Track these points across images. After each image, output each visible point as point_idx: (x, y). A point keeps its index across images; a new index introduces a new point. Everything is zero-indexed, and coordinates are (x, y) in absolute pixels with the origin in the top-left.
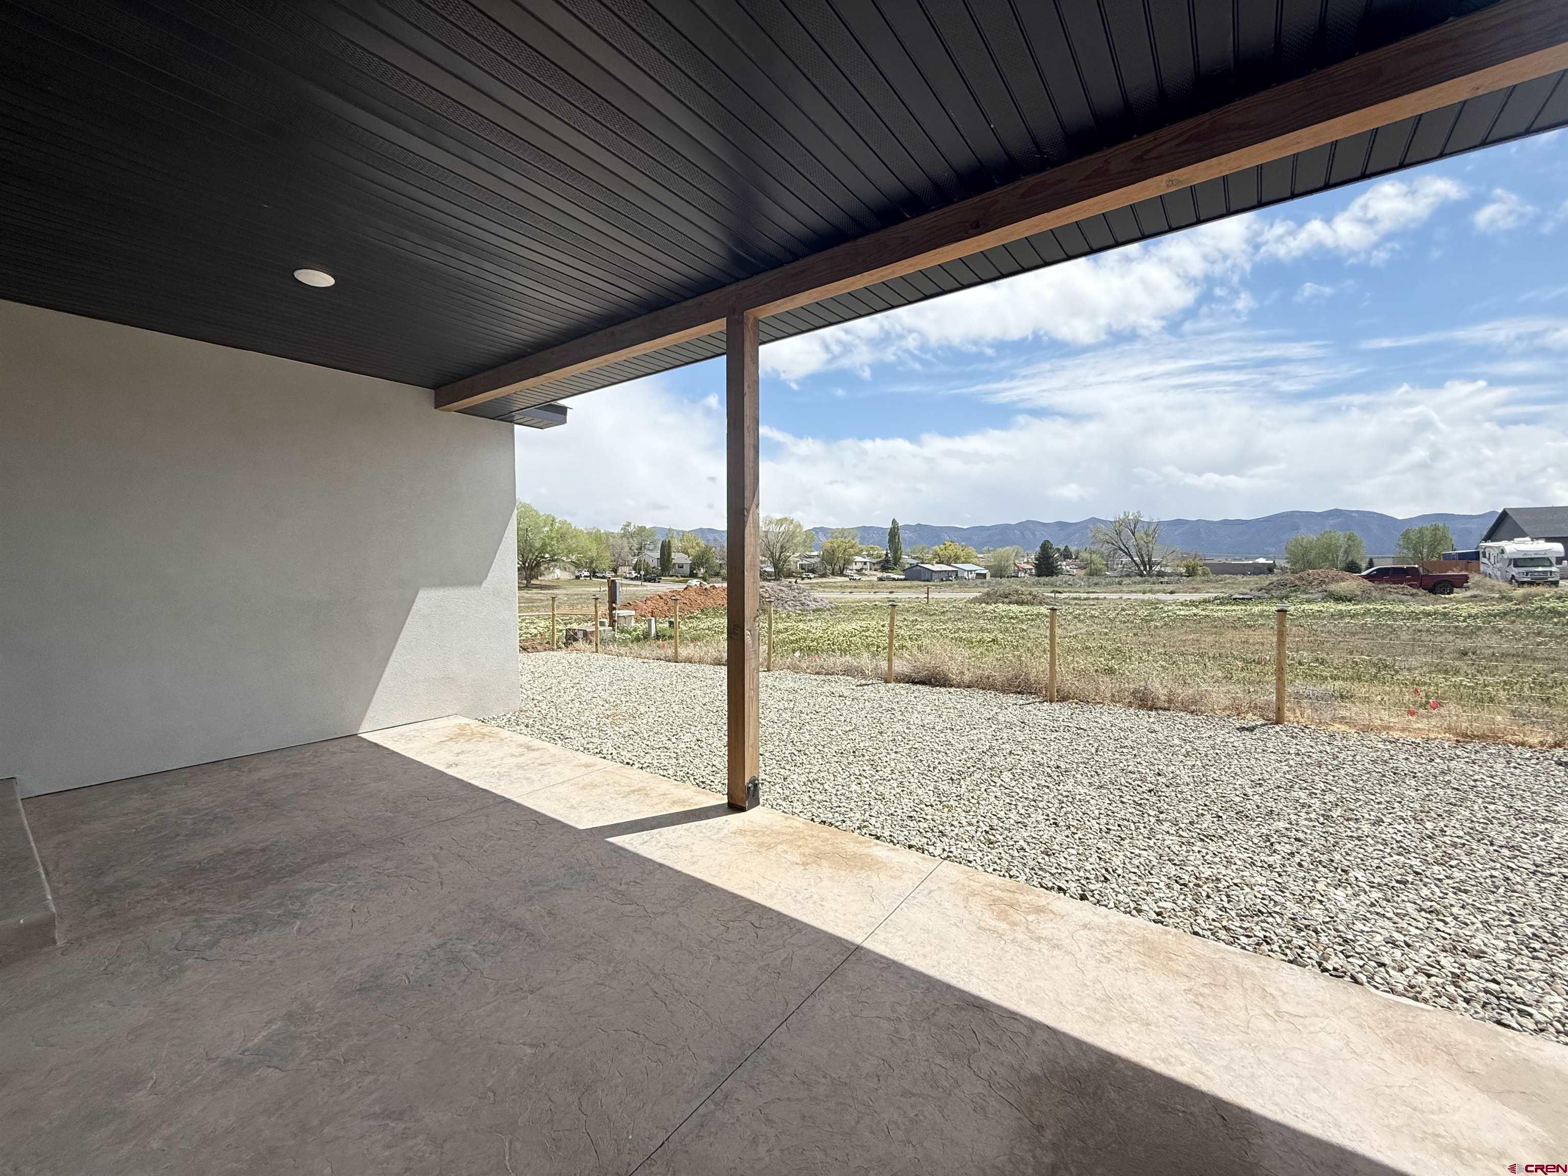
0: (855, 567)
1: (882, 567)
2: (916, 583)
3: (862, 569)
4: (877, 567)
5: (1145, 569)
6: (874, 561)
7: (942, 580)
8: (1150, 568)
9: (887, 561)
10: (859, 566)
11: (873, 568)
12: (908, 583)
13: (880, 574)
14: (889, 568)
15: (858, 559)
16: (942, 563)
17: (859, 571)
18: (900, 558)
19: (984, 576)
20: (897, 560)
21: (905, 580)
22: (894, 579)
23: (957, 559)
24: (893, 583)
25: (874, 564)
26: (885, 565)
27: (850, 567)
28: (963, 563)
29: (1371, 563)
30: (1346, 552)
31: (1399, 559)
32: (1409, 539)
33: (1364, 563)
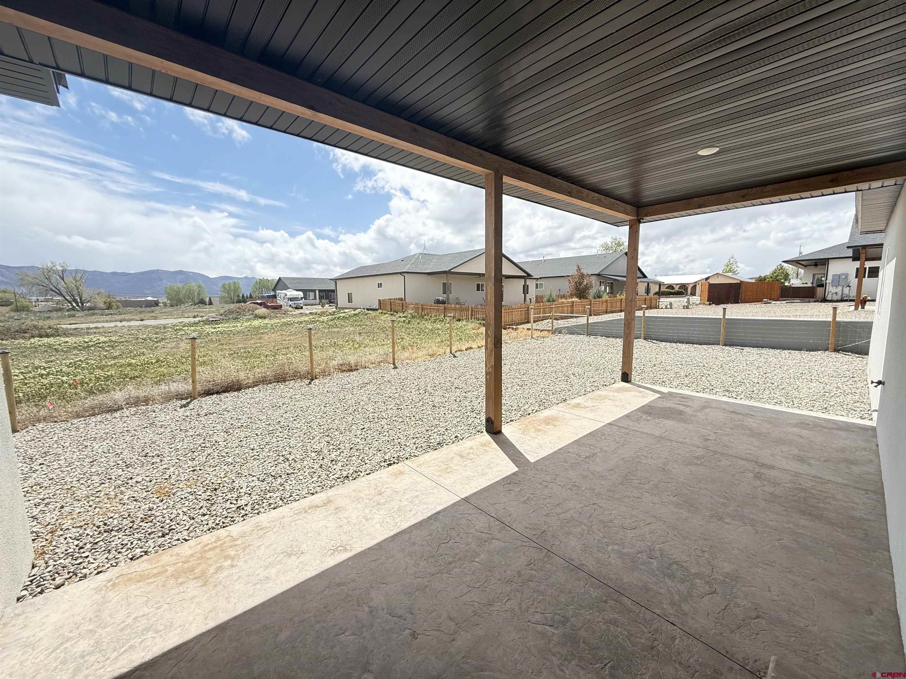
5: (78, 305)
8: (82, 304)
29: (210, 299)
30: (198, 294)
31: (222, 298)
32: (225, 288)
33: (207, 300)
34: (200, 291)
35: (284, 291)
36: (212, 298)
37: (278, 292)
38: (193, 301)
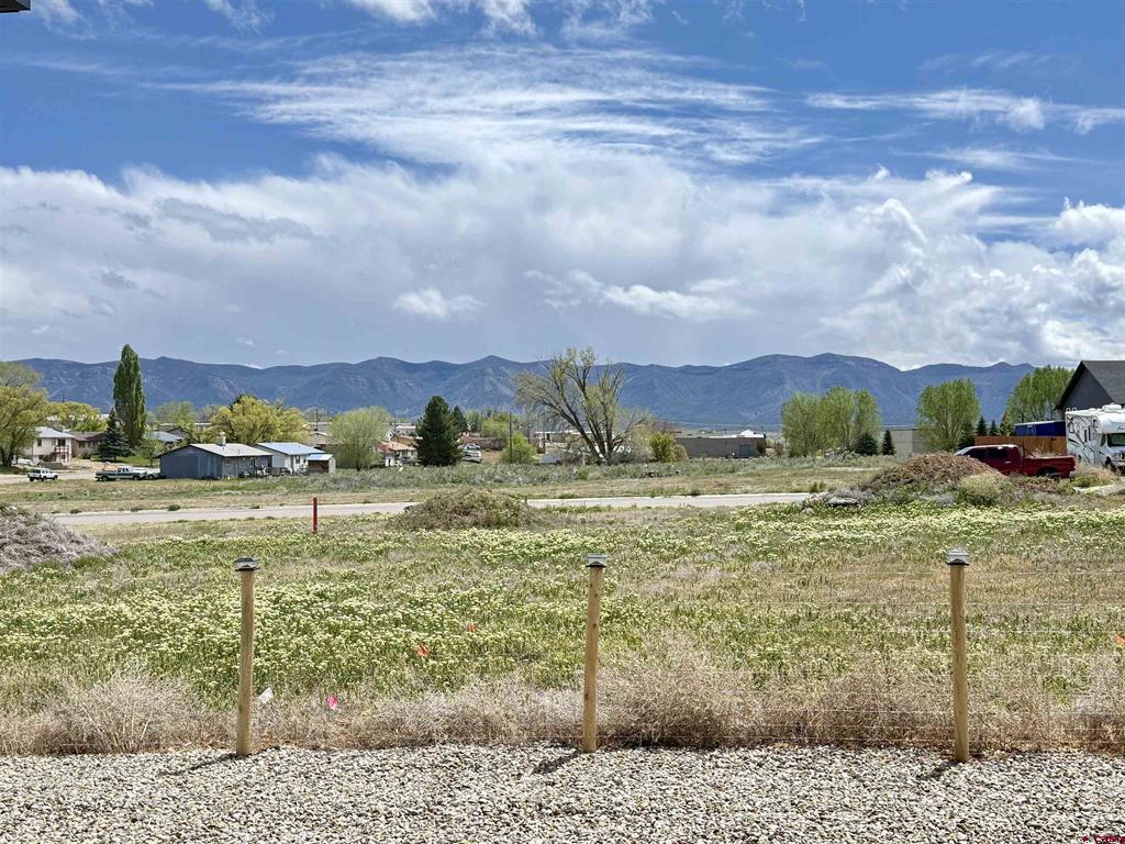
0: (37, 450)
1: (102, 449)
2: (185, 484)
3: (54, 455)
4: (88, 449)
5: (603, 451)
6: (82, 437)
7: (241, 476)
8: (611, 449)
9: (112, 436)
10: (47, 448)
11: (81, 451)
12: (169, 485)
13: (99, 467)
14: (117, 453)
15: (45, 432)
16: (237, 440)
17: (47, 460)
18: (142, 431)
19: (324, 465)
20: (135, 437)
21: (161, 477)
22: (136, 477)
23: (267, 432)
24: (135, 485)
25: (81, 443)
26: (108, 446)
27: (28, 452)
28: (280, 440)
29: (888, 437)
30: (859, 422)
31: (920, 432)
32: (931, 401)
33: (880, 439)
34: (862, 412)
35: (1092, 412)
36: (892, 433)
37: (1070, 413)
38: (844, 441)
